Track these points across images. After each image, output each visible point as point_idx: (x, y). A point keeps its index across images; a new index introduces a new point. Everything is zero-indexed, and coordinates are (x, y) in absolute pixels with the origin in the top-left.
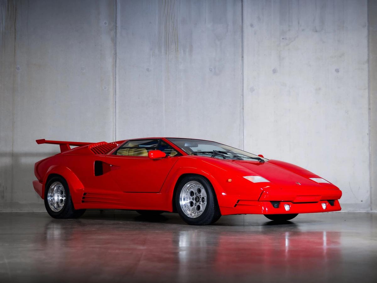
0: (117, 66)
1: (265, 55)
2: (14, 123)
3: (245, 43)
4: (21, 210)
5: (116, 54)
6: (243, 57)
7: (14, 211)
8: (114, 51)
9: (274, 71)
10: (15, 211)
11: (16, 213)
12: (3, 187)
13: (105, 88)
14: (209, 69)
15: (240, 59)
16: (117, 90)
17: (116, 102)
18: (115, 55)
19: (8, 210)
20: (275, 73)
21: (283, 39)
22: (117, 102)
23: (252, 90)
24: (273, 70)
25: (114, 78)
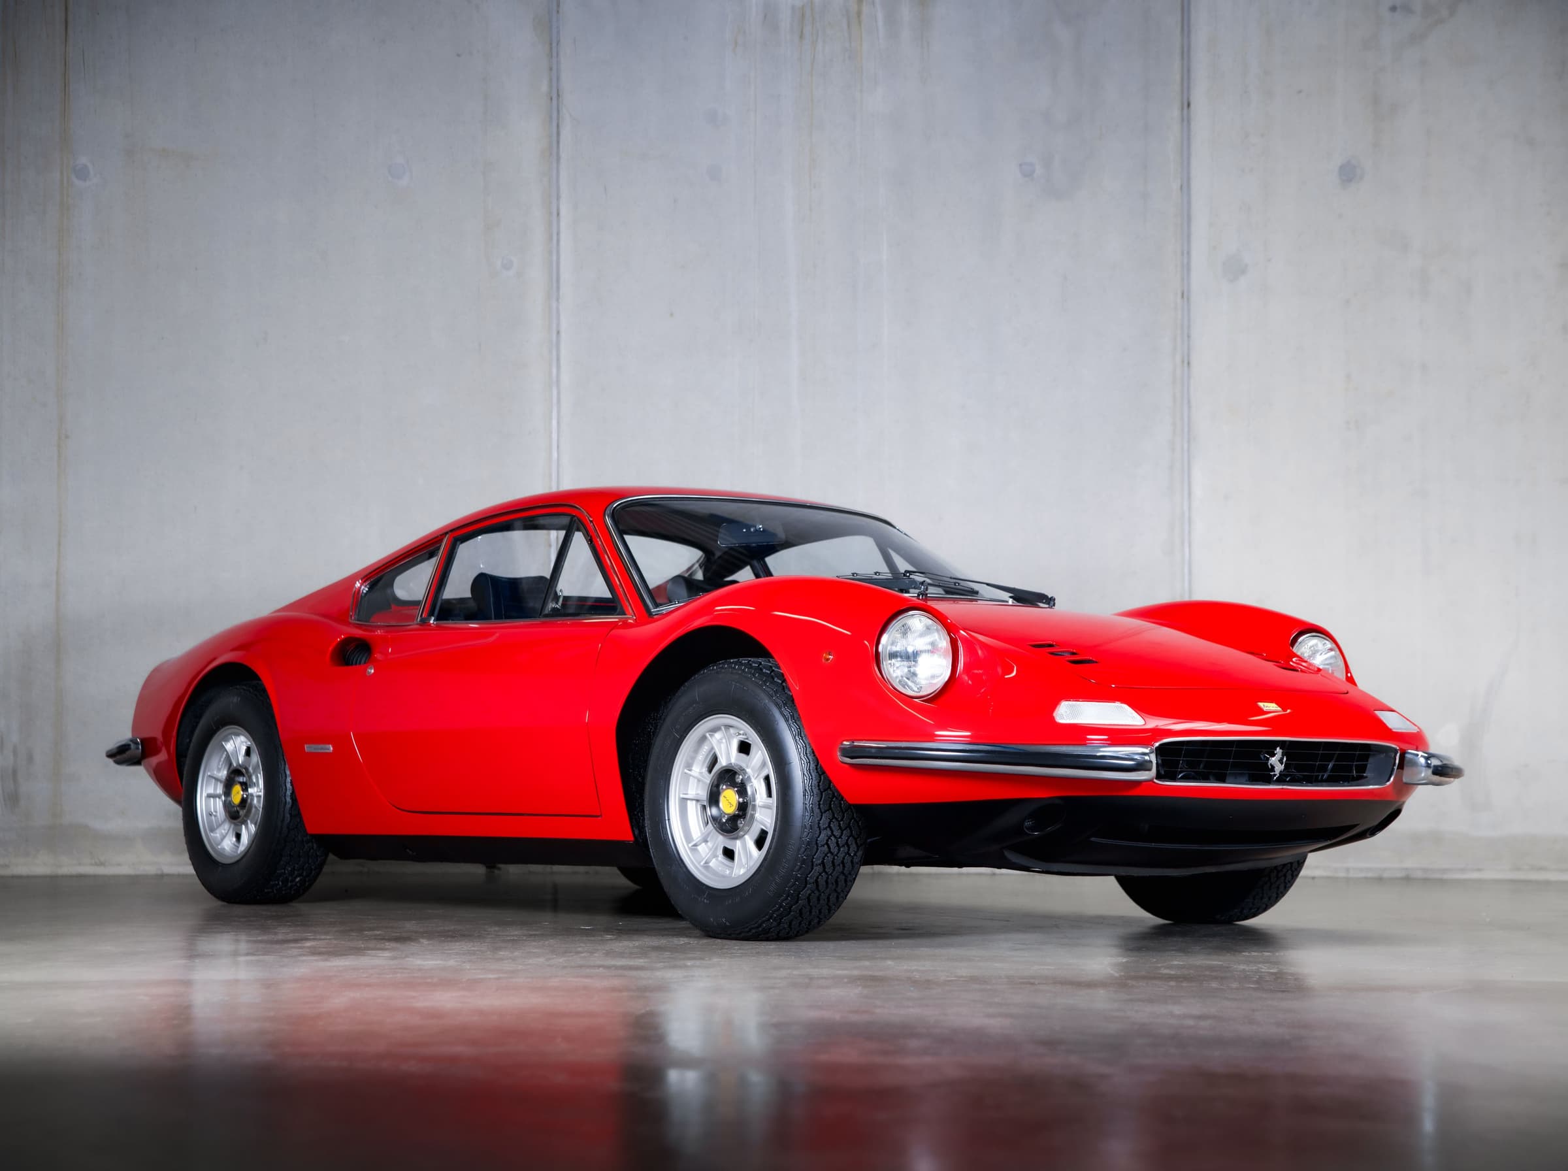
0: (563, 155)
1: (1300, 92)
2: (67, 437)
3: (1201, 36)
4: (102, 864)
5: (558, 95)
6: (1189, 105)
7: (65, 871)
8: (551, 80)
9: (1349, 174)
10: (69, 866)
11: (81, 876)
12: (15, 752)
13: (507, 266)
14: (1021, 165)
15: (1176, 113)
16: (566, 275)
17: (558, 333)
18: (555, 101)
19: (39, 865)
20: (1350, 180)
21: (1393, 9)
22: (563, 335)
23: (1235, 269)
24: (1342, 168)
25: (551, 213)
